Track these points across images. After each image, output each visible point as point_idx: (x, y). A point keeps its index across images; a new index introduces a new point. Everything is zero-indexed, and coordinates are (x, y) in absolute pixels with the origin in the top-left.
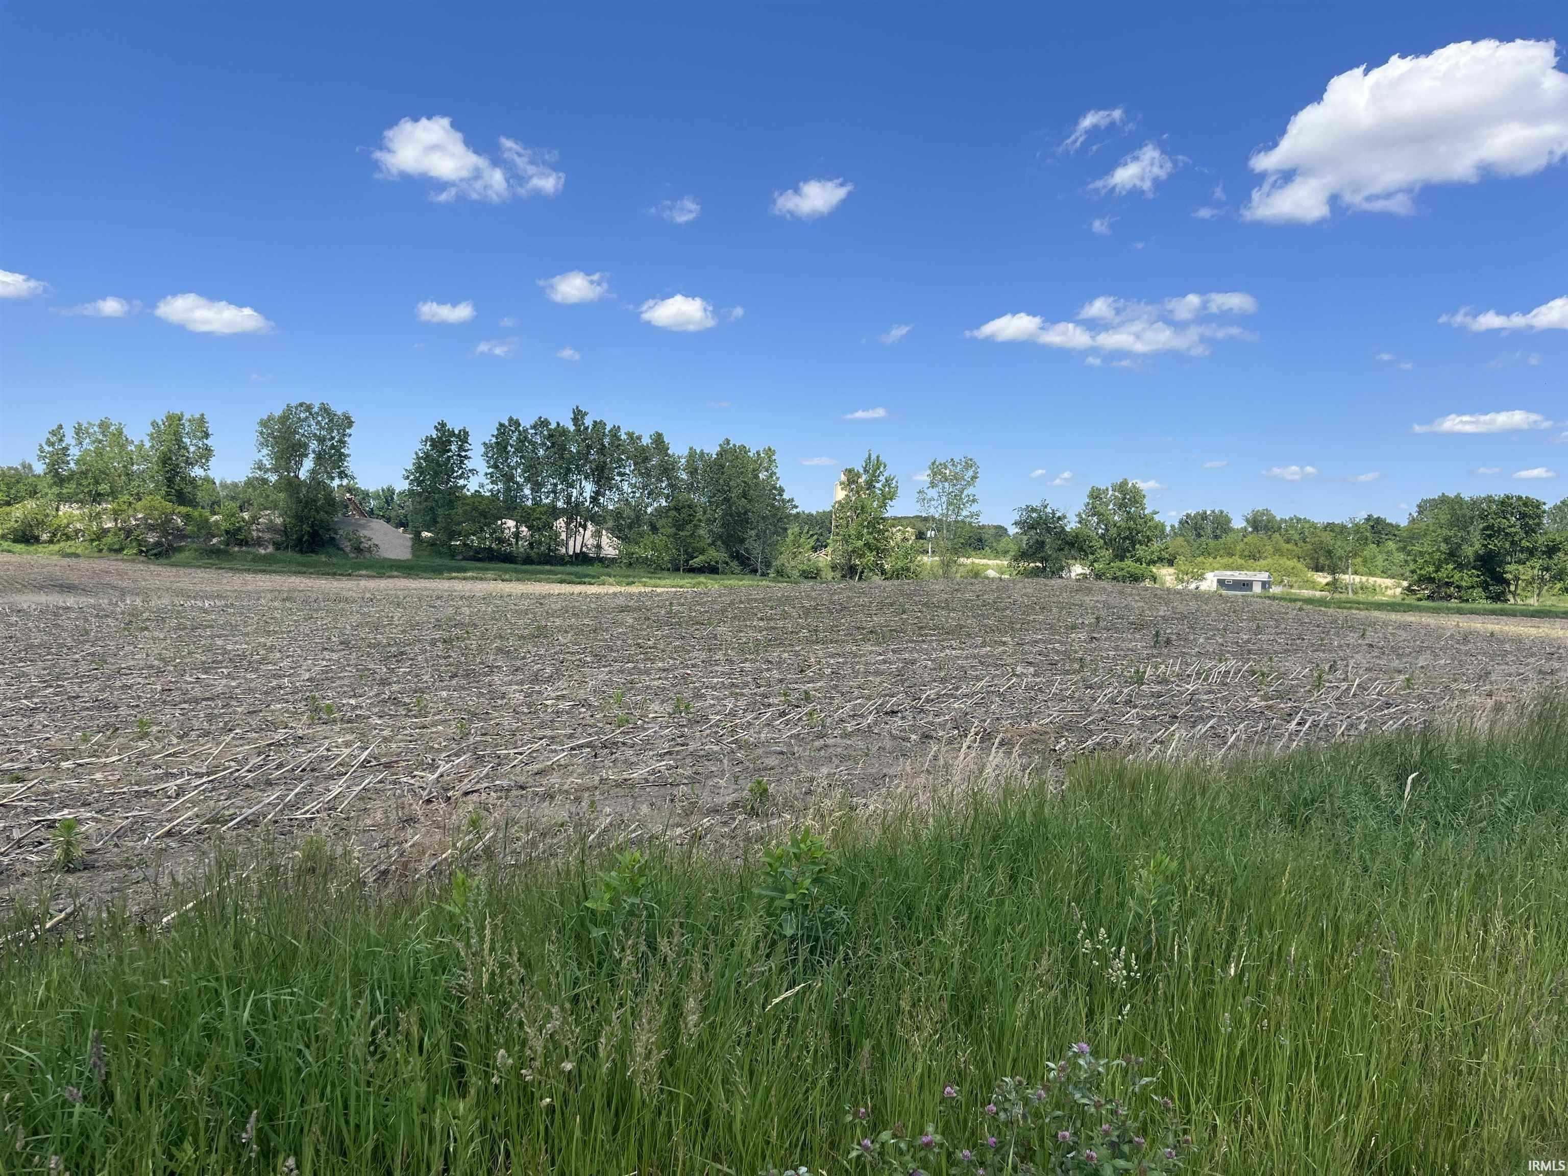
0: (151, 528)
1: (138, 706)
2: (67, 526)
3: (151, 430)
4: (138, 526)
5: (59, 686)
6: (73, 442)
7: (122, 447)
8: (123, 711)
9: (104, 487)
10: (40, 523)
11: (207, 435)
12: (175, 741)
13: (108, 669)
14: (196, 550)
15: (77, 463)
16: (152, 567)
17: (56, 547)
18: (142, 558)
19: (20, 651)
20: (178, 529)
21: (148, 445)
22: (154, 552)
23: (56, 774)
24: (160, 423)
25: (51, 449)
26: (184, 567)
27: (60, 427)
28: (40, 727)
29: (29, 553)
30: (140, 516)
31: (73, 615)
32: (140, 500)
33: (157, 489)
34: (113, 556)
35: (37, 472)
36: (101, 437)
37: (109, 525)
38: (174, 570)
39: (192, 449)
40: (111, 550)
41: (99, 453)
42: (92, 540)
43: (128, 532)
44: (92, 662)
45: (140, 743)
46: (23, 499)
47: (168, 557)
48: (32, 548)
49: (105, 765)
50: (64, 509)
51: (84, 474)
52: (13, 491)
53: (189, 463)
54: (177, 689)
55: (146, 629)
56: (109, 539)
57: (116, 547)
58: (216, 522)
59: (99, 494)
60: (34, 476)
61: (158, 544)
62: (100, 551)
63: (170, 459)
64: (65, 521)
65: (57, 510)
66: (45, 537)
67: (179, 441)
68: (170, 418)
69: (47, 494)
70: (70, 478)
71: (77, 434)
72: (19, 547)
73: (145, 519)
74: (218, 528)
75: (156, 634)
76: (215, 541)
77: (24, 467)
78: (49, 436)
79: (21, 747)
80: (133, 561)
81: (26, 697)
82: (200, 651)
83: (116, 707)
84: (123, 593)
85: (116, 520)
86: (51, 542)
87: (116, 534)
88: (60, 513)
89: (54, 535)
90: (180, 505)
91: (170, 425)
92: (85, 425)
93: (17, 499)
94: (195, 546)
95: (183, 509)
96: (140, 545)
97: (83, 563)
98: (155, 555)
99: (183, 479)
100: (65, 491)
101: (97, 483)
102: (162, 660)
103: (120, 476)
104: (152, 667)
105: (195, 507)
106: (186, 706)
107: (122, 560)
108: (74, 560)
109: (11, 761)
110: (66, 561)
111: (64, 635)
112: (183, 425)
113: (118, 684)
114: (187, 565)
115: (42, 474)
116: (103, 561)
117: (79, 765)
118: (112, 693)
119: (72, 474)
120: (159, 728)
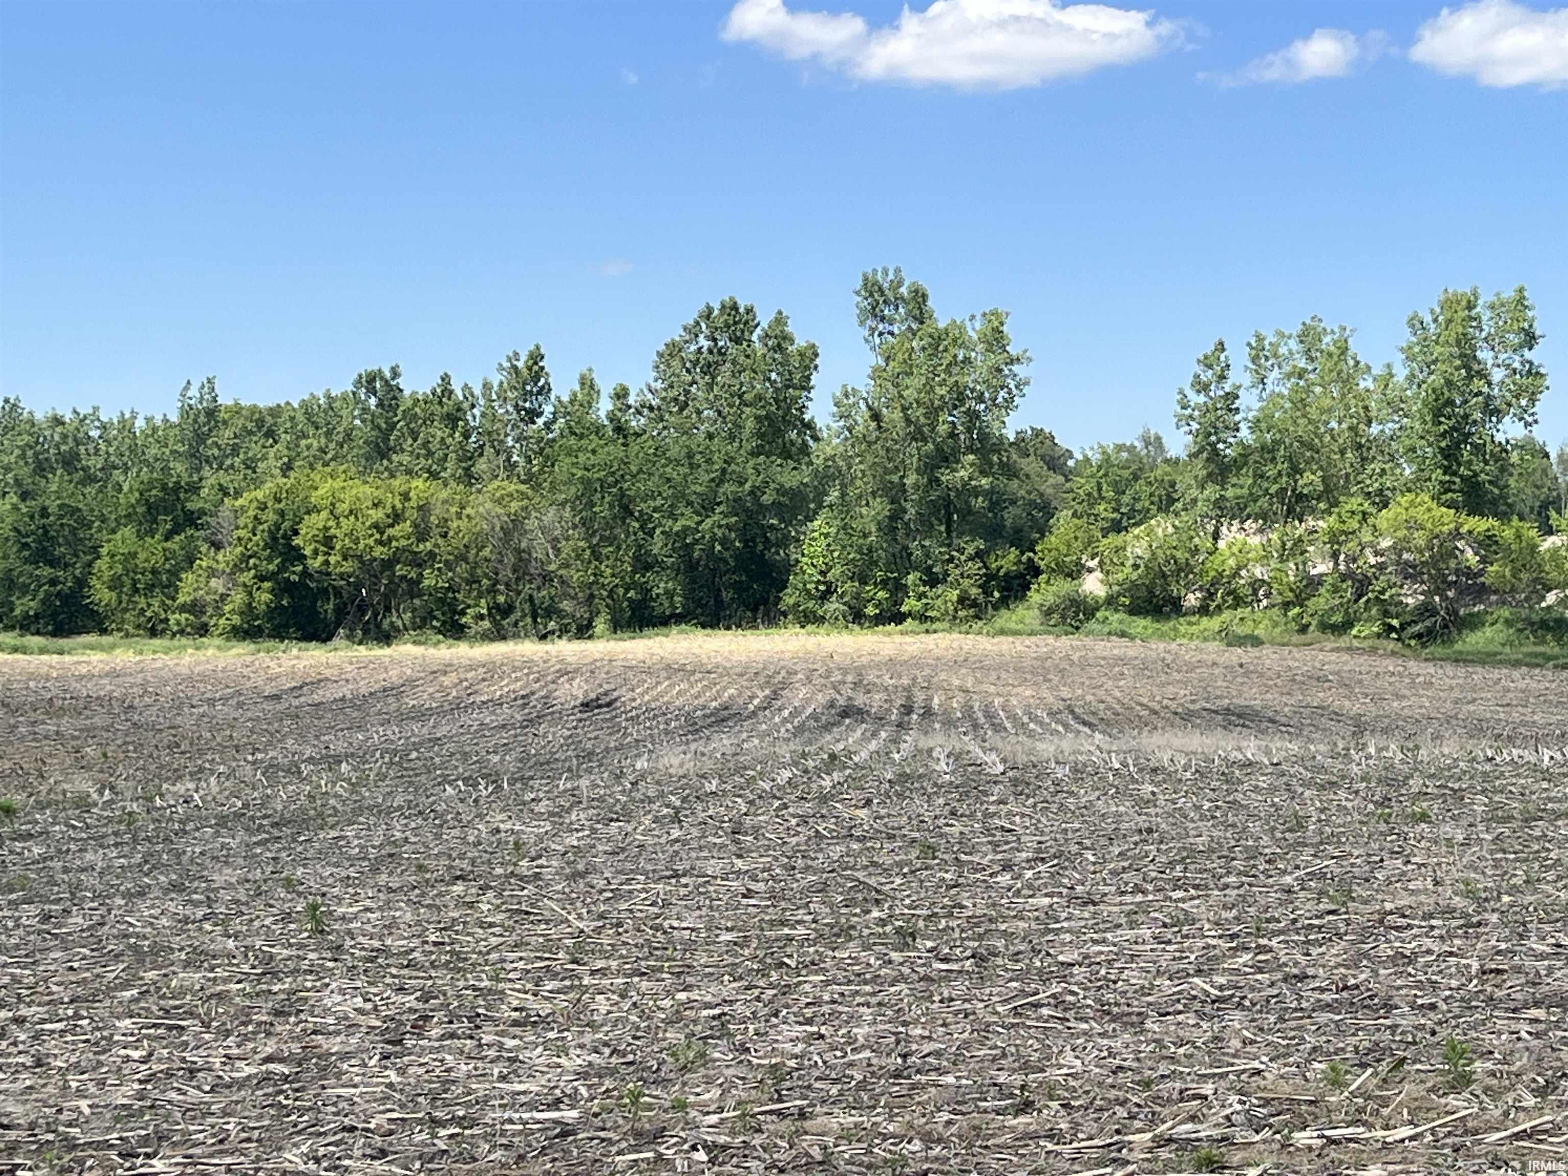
0: (1410, 572)
1: (1433, 1007)
2: (1236, 574)
3: (1406, 337)
4: (1381, 567)
5: (1261, 949)
6: (1246, 379)
7: (1347, 382)
8: (1405, 1019)
9: (1310, 480)
10: (1181, 569)
11: (1530, 339)
12: (1530, 1101)
13: (1362, 913)
14: (1508, 623)
15: (1255, 426)
16: (1413, 666)
17: (1212, 624)
18: (1391, 646)
19: (1172, 864)
20: (1469, 573)
21: (1401, 374)
22: (1417, 628)
23: (1284, 1159)
24: (1428, 318)
25: (1202, 399)
26: (1483, 663)
27: (1221, 348)
28: (1236, 1043)
29: (1162, 636)
30: (1386, 543)
31: (1263, 782)
32: (1386, 506)
33: (1421, 479)
34: (1331, 642)
35: (1172, 453)
36: (1302, 363)
37: (1322, 567)
38: (1461, 671)
39: (1497, 375)
40: (1326, 627)
41: (1300, 404)
42: (1287, 605)
43: (1362, 584)
44: (1322, 893)
45: (1452, 1100)
46: (1146, 515)
47: (1448, 641)
48: (1166, 627)
49: (1386, 1146)
50: (1231, 534)
51: (1268, 451)
52: (1126, 499)
53: (1493, 411)
54: (1518, 970)
55: (1424, 817)
56: (1321, 602)
57: (1337, 618)
58: (1555, 551)
59: (1300, 497)
60: (1167, 461)
61: (1426, 610)
62: (1304, 629)
63: (1450, 403)
64: (1232, 562)
65: (1216, 536)
66: (1192, 600)
67: (1468, 359)
68: (1449, 304)
69: (1195, 501)
70: (1240, 463)
71: (1255, 359)
72: (1141, 624)
73: (1397, 549)
75: (1447, 829)
76: (1551, 598)
77: (1147, 444)
78: (1199, 369)
79: (1208, 1089)
80: (1373, 650)
81: (1199, 972)
82: (1551, 876)
83: (1389, 1007)
84: (1360, 728)
85: (1335, 556)
86: (1204, 610)
87: (1335, 590)
88: (1221, 544)
89: (1211, 595)
90: (1471, 512)
91: (1449, 321)
92: (1270, 338)
93: (1136, 516)
94: (1506, 613)
95: (1480, 524)
96: (1386, 614)
97: (1269, 657)
98: (1419, 636)
99: (1478, 449)
100: (1230, 493)
101: (1295, 471)
102: (1469, 894)
103: (1342, 452)
104: (1450, 911)
105: (1505, 517)
106: (1539, 1013)
107: (1349, 649)
108: (1253, 652)
109: (1193, 1118)
110: (1237, 654)
111: (1254, 827)
112: (1477, 318)
113: (1385, 950)
114: (1488, 659)
115: (1184, 456)
116: (1307, 652)
117: (1332, 1141)
118: (1375, 972)
119: (1246, 453)
120: (1489, 1065)
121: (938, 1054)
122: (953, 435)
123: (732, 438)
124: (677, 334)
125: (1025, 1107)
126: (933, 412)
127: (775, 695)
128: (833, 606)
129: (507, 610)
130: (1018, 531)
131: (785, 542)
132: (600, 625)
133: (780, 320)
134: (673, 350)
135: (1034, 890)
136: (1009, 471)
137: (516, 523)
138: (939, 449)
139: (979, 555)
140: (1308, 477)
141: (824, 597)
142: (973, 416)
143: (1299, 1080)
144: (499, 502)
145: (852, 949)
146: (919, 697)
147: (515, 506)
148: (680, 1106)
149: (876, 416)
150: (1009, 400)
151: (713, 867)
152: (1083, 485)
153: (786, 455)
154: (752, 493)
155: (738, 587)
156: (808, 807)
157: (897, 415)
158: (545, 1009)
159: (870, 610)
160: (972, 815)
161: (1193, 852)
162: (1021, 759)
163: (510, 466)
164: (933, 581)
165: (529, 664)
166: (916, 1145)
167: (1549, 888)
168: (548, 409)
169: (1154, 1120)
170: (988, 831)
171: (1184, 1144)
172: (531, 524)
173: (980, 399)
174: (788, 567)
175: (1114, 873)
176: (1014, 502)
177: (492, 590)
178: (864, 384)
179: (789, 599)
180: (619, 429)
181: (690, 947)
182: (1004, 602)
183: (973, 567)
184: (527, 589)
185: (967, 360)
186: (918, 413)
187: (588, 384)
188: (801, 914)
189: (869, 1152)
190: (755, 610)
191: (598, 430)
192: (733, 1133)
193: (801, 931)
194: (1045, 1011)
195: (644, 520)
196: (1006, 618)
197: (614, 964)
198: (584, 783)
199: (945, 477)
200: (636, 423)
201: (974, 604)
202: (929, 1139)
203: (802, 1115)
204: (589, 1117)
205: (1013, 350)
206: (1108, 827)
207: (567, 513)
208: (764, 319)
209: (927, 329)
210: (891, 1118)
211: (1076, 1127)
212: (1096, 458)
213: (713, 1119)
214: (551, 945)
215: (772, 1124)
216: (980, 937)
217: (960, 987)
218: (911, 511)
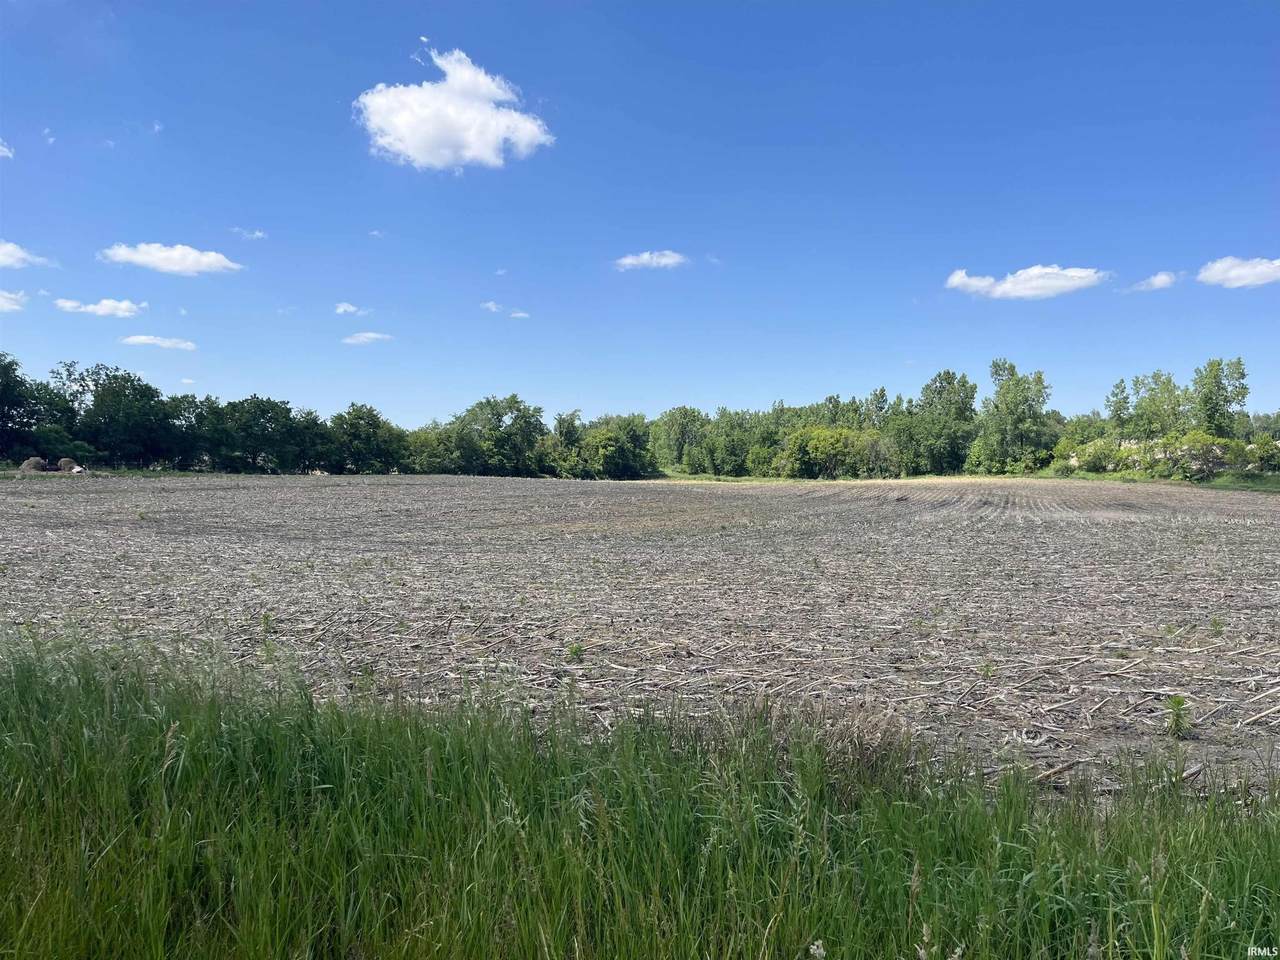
0: (1194, 458)
1: (1206, 607)
2: (1127, 458)
3: (1194, 376)
4: (1183, 456)
5: (1141, 585)
6: (1132, 392)
7: (1171, 392)
8: (1196, 611)
9: (1156, 426)
10: (1107, 457)
11: (1243, 376)
12: (1245, 642)
13: (1177, 575)
14: (1233, 475)
15: (1135, 408)
16: (1195, 490)
17: (1119, 475)
18: (1186, 483)
19: (1104, 556)
20: (1217, 457)
21: (1192, 389)
22: (1197, 477)
23: (1150, 656)
24: (1202, 369)
25: (1115, 399)
26: (1223, 489)
27: (1122, 381)
28: (1131, 616)
29: (1098, 479)
30: (1185, 447)
31: (1138, 529)
32: (1185, 435)
33: (1199, 425)
34: (1163, 481)
35: (1103, 418)
36: (1154, 386)
37: (1160, 456)
38: (1214, 492)
39: (1230, 389)
40: (1160, 476)
41: (1152, 400)
42: (1146, 469)
43: (1176, 462)
44: (1162, 567)
45: (1215, 640)
46: (1093, 439)
47: (1209, 481)
48: (1100, 476)
49: (1189, 654)
50: (1125, 445)
51: (1140, 417)
52: (1086, 433)
53: (1227, 401)
54: (1240, 596)
55: (1201, 542)
56: (1160, 467)
57: (1166, 473)
58: (1252, 451)
59: (1153, 432)
60: (1101, 420)
61: (1200, 471)
62: (1153, 477)
63: (1211, 398)
64: (1125, 454)
65: (1120, 446)
66: (1110, 467)
67: (1219, 384)
68: (1211, 364)
69: (1112, 434)
70: (1129, 420)
71: (1135, 385)
72: (1092, 475)
73: (1190, 450)
74: (1254, 456)
75: (1211, 547)
76: (1250, 466)
77: (1094, 414)
78: (1114, 389)
79: (1121, 631)
80: (1180, 484)
81: (1116, 592)
82: (1252, 564)
83: (1189, 606)
84: (1175, 511)
85: (1165, 452)
86: (1115, 470)
87: (1165, 463)
88: (1122, 448)
89: (1118, 465)
90: (1219, 437)
91: (1210, 371)
92: (1141, 378)
93: (1089, 439)
94: (1232, 471)
95: (1222, 441)
96: (1185, 472)
97: (1139, 487)
98: (1198, 479)
99: (1222, 415)
100: (1125, 431)
101: (1150, 423)
102: (1221, 569)
103: (1169, 416)
104: (1212, 575)
105: (1232, 438)
106: (1248, 611)
107: (1171, 484)
108: (1133, 484)
109: (1115, 641)
110: (1126, 486)
111: (1135, 544)
112: (1222, 369)
113: (1187, 587)
114: (1225, 488)
115: (1108, 418)
116: (1154, 485)
117: (1168, 651)
118: (1184, 595)
119: (1131, 417)
120: (1229, 629)
121: (1022, 615)
122: (1024, 413)
123: (947, 415)
124: (929, 382)
125: (1054, 634)
126: (1017, 405)
127: (961, 497)
128: (981, 468)
129: (872, 470)
130: (1046, 444)
131: (965, 448)
132: (903, 474)
133: (964, 376)
134: (928, 387)
135: (1054, 563)
136: (1044, 424)
137: (876, 442)
138: (1019, 417)
139: (1032, 452)
140: (1155, 425)
141: (978, 466)
142: (1031, 406)
143: (1155, 630)
144: (870, 436)
145: (991, 580)
146: (1011, 499)
147: (875, 437)
148: (935, 627)
149: (997, 407)
150: (1044, 401)
151: (942, 552)
152: (1070, 428)
153: (966, 420)
154: (954, 432)
155: (949, 462)
156: (974, 534)
157: (1004, 406)
158: (889, 594)
159: (994, 470)
160: (1031, 538)
161: (1112, 552)
162: (1048, 519)
163: (874, 425)
164: (1016, 460)
165: (879, 486)
166: (1015, 644)
167: (1251, 568)
168: (886, 407)
169: (1100, 641)
170: (1037, 543)
171: (1112, 649)
172: (881, 443)
173: (1034, 400)
174: (966, 456)
175: (1084, 558)
176: (1045, 434)
177: (868, 464)
178: (992, 396)
179: (966, 466)
180: (910, 413)
181: (936, 577)
182: (1041, 467)
183: (1031, 456)
184: (879, 463)
185: (1029, 388)
186: (1012, 406)
187: (899, 398)
188: (972, 568)
189: (999, 645)
190: (954, 470)
191: (902, 412)
192: (952, 636)
193: (973, 573)
194: (1059, 603)
195: (918, 441)
196: (1042, 473)
197: (911, 581)
198: (898, 524)
199: (1020, 426)
200: (915, 410)
201: (1031, 468)
202: (1019, 642)
203: (975, 632)
204: (904, 628)
205: (1045, 384)
206: (1080, 542)
207: (892, 439)
208: (959, 376)
209: (1015, 377)
210: (1006, 634)
211: (1072, 641)
212: (1075, 419)
213: (946, 631)
214: (890, 574)
215: (965, 634)
216: (1035, 577)
217: (1028, 593)
218: (1008, 438)
